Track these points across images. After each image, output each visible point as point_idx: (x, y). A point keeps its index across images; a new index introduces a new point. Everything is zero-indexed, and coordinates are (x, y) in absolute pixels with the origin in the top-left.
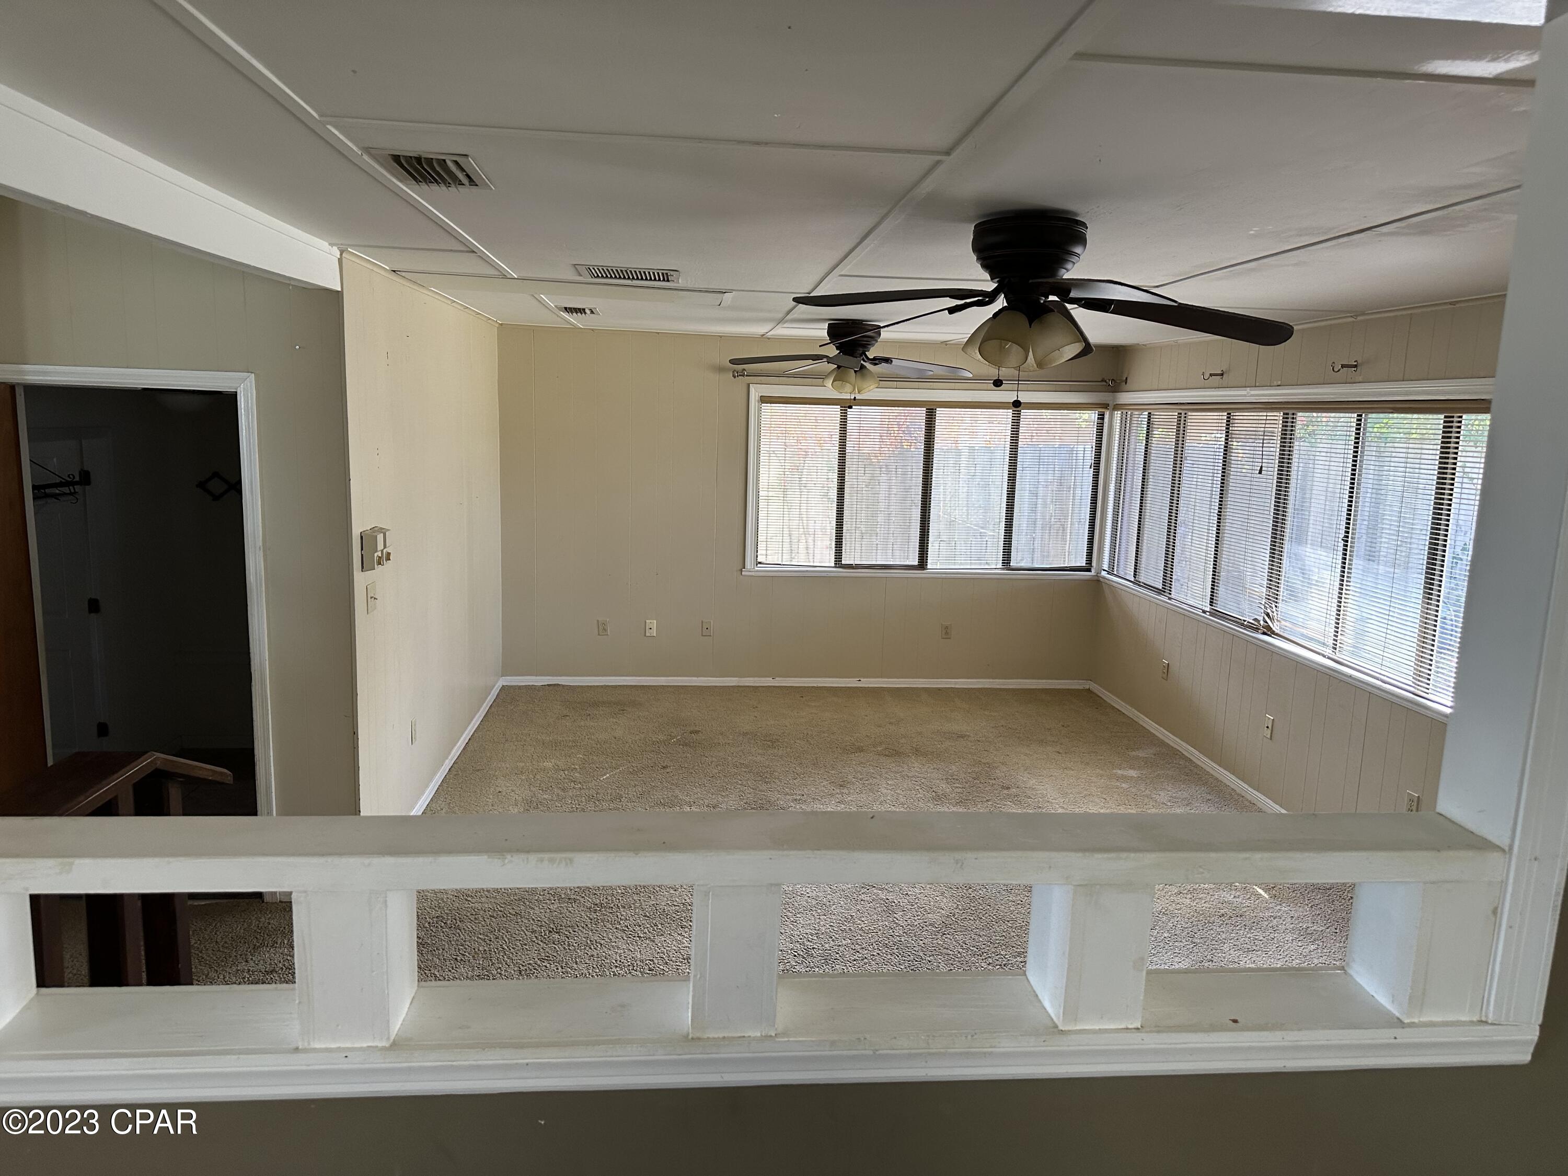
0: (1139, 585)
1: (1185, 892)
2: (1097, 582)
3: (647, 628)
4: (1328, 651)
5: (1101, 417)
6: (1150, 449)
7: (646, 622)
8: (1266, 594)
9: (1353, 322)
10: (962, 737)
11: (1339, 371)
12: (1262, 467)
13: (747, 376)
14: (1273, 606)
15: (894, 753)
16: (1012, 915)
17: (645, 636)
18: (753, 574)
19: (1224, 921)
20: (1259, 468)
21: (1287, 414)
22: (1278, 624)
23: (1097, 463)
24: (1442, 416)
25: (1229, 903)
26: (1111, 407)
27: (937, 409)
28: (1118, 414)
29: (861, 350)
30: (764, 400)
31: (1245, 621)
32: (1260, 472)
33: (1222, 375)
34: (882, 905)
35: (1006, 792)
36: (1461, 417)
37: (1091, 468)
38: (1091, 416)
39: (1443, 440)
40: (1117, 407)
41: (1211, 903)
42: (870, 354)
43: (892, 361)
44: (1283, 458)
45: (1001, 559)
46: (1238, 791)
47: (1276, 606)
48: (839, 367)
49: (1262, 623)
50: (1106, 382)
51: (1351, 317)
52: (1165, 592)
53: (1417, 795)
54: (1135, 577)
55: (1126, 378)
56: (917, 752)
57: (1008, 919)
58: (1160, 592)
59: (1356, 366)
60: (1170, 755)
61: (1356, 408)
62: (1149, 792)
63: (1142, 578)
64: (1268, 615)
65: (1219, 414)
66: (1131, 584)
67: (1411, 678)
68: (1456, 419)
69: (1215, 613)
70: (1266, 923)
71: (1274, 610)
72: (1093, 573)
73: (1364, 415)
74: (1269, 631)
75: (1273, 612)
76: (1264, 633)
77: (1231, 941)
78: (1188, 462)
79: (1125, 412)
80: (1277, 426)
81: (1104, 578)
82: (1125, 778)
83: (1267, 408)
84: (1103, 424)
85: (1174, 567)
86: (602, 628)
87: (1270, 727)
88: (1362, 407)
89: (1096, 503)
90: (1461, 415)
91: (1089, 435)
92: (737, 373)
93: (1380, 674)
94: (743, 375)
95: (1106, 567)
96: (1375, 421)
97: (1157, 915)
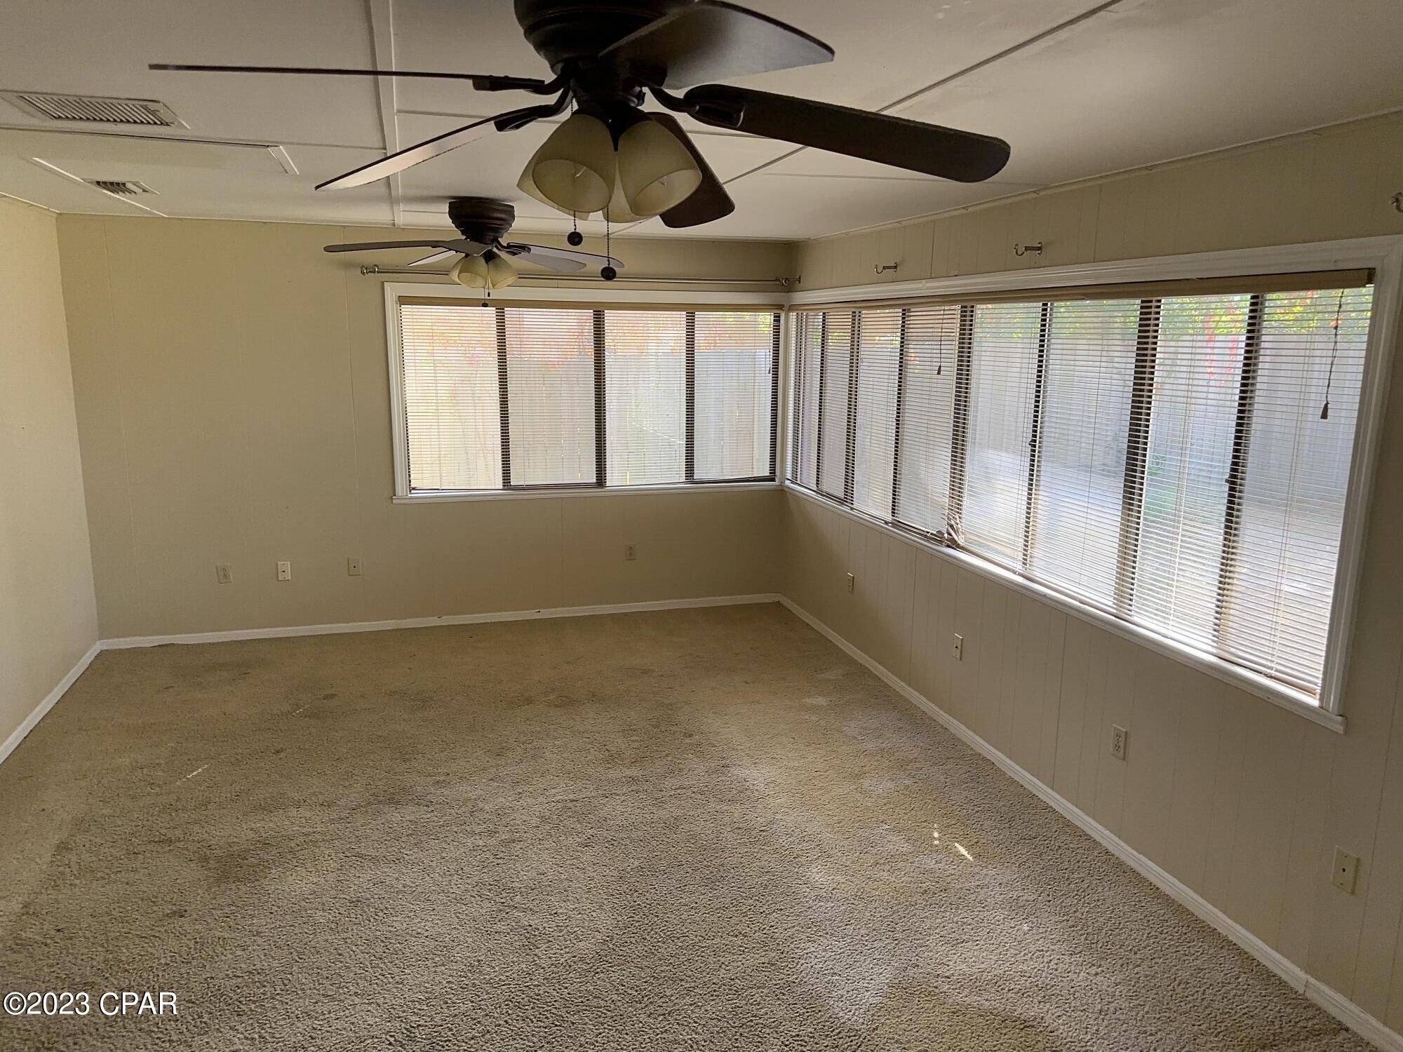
0: (822, 495)
1: (882, 861)
2: (782, 492)
3: (280, 571)
4: (1019, 567)
5: (777, 319)
6: (826, 352)
7: (277, 564)
8: (949, 505)
9: (1036, 198)
10: (645, 672)
11: (1023, 254)
12: (940, 367)
13: (378, 272)
14: (957, 517)
15: (567, 702)
16: (683, 928)
17: (278, 580)
18: (406, 501)
19: (927, 901)
20: (937, 368)
21: (966, 307)
22: (963, 536)
23: (775, 368)
24: (1138, 301)
25: (932, 871)
26: (786, 308)
27: (606, 311)
28: (793, 315)
29: (491, 235)
30: (403, 300)
31: (928, 532)
32: (939, 373)
33: (896, 267)
34: (523, 937)
35: (688, 741)
36: (1160, 301)
37: (769, 373)
38: (767, 318)
39: (1140, 328)
40: (792, 308)
41: (911, 874)
42: (504, 241)
43: (530, 249)
44: (962, 356)
45: (685, 469)
46: (929, 713)
47: (960, 517)
48: (467, 256)
49: (946, 535)
50: (779, 281)
51: (1034, 192)
52: (847, 502)
53: (1125, 730)
54: (818, 487)
55: (800, 278)
56: (595, 698)
57: (678, 935)
58: (842, 501)
59: (1040, 249)
60: (859, 673)
61: (1040, 296)
62: (840, 724)
63: (825, 487)
64: (952, 526)
65: (893, 311)
66: (814, 493)
67: (1112, 599)
68: (1154, 304)
69: (896, 524)
70: (973, 897)
71: (958, 521)
72: (777, 483)
73: (1049, 304)
74: (954, 544)
75: (957, 524)
76: (948, 546)
77: (937, 931)
78: (865, 364)
79: (800, 312)
80: (955, 321)
81: (788, 487)
82: (813, 709)
83: (944, 302)
84: (779, 326)
85: (855, 476)
86: (224, 574)
87: (959, 647)
88: (1047, 295)
89: (776, 410)
90: (1159, 298)
91: (765, 338)
92: (366, 269)
93: (1078, 593)
94: (374, 272)
95: (789, 476)
96: (1062, 309)
97: (853, 901)
